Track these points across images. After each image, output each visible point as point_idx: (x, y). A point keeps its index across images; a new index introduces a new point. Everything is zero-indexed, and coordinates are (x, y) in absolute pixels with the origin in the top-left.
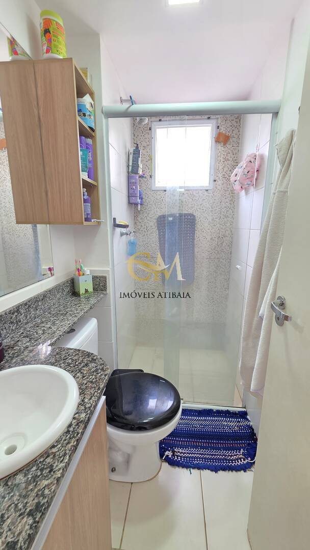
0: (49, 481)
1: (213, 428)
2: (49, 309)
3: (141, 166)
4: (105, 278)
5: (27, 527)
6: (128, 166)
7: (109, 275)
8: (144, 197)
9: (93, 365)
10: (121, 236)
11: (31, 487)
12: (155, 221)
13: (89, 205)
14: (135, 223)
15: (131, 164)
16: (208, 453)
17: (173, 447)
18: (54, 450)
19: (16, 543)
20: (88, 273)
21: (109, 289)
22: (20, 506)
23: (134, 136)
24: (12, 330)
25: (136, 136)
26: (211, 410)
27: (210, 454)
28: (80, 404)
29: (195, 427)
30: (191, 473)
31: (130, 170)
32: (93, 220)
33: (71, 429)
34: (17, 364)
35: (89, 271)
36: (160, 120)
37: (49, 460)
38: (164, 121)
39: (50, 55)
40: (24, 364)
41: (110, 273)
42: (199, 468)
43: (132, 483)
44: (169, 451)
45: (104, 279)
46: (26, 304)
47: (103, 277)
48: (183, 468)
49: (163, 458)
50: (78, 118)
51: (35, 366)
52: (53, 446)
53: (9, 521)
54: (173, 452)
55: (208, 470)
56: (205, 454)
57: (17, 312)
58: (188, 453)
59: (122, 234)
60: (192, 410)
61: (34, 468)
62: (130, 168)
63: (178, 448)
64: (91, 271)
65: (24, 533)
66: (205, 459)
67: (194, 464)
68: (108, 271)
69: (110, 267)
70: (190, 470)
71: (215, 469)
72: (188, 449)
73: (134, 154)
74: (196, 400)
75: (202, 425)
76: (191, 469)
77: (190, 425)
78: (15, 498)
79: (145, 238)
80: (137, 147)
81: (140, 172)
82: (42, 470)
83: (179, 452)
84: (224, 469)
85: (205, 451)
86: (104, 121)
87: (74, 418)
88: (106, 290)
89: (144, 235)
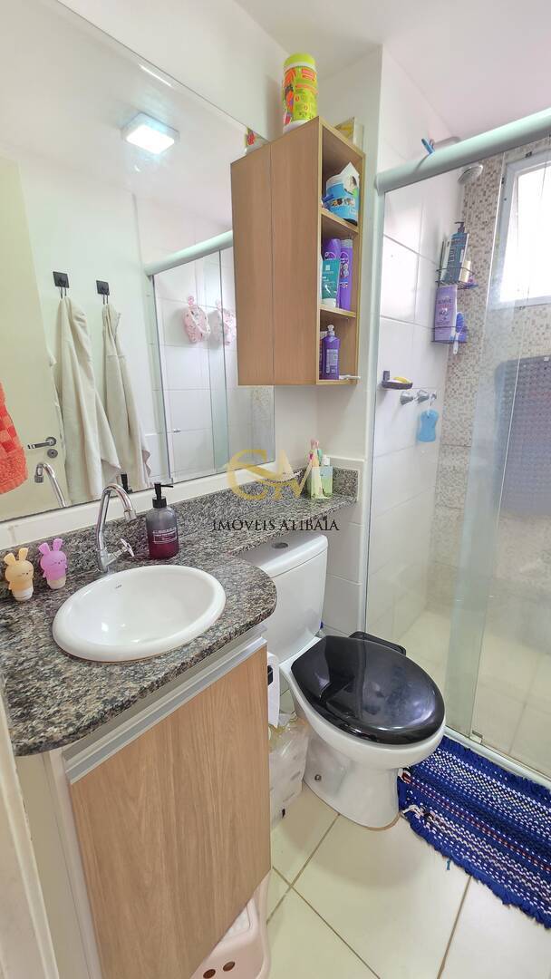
0: (135, 686)
1: (535, 824)
2: (260, 508)
3: (468, 265)
4: (355, 474)
5: (96, 710)
6: (439, 271)
7: (362, 469)
8: (469, 325)
9: (260, 591)
10: (403, 404)
11: (119, 682)
12: (491, 373)
13: (337, 351)
14: (449, 379)
15: (445, 266)
16: (499, 859)
17: (429, 806)
18: (157, 661)
19: (83, 716)
20: (328, 463)
21: (361, 494)
22: (103, 691)
23: (466, 206)
24: (203, 524)
25: (470, 204)
26: (542, 787)
27: (505, 865)
28: (211, 628)
29: (491, 799)
30: (448, 868)
31: (442, 277)
32: (340, 377)
33: (185, 650)
34: (185, 563)
35: (328, 460)
36: (529, 155)
37: (147, 667)
38: (538, 153)
39: (292, 124)
40: (191, 566)
41: (366, 467)
42: (470, 870)
43: (339, 814)
44: (420, 807)
45: (353, 476)
46: (224, 495)
47: (351, 472)
48: (436, 849)
49: (404, 812)
50: (322, 211)
51: (200, 571)
52: (159, 657)
53: (89, 697)
54: (427, 814)
55: (490, 887)
56: (494, 858)
57: (210, 502)
58: (455, 832)
59: (404, 401)
60: (497, 766)
61: (132, 668)
62: (443, 272)
63: (439, 812)
64: (332, 460)
65: (91, 713)
66: (489, 864)
67: (460, 858)
68: (362, 463)
69: (366, 456)
70: (449, 863)
71: (507, 899)
72: (461, 826)
73: (453, 243)
74: (513, 753)
75: (509, 804)
76: (452, 863)
77: (482, 790)
78: (104, 683)
79: (467, 408)
80: (461, 229)
81: (465, 277)
82: (136, 673)
83: (437, 820)
84: (528, 911)
85: (495, 852)
86: (377, 200)
87: (196, 640)
88: (354, 496)
89: (465, 403)
